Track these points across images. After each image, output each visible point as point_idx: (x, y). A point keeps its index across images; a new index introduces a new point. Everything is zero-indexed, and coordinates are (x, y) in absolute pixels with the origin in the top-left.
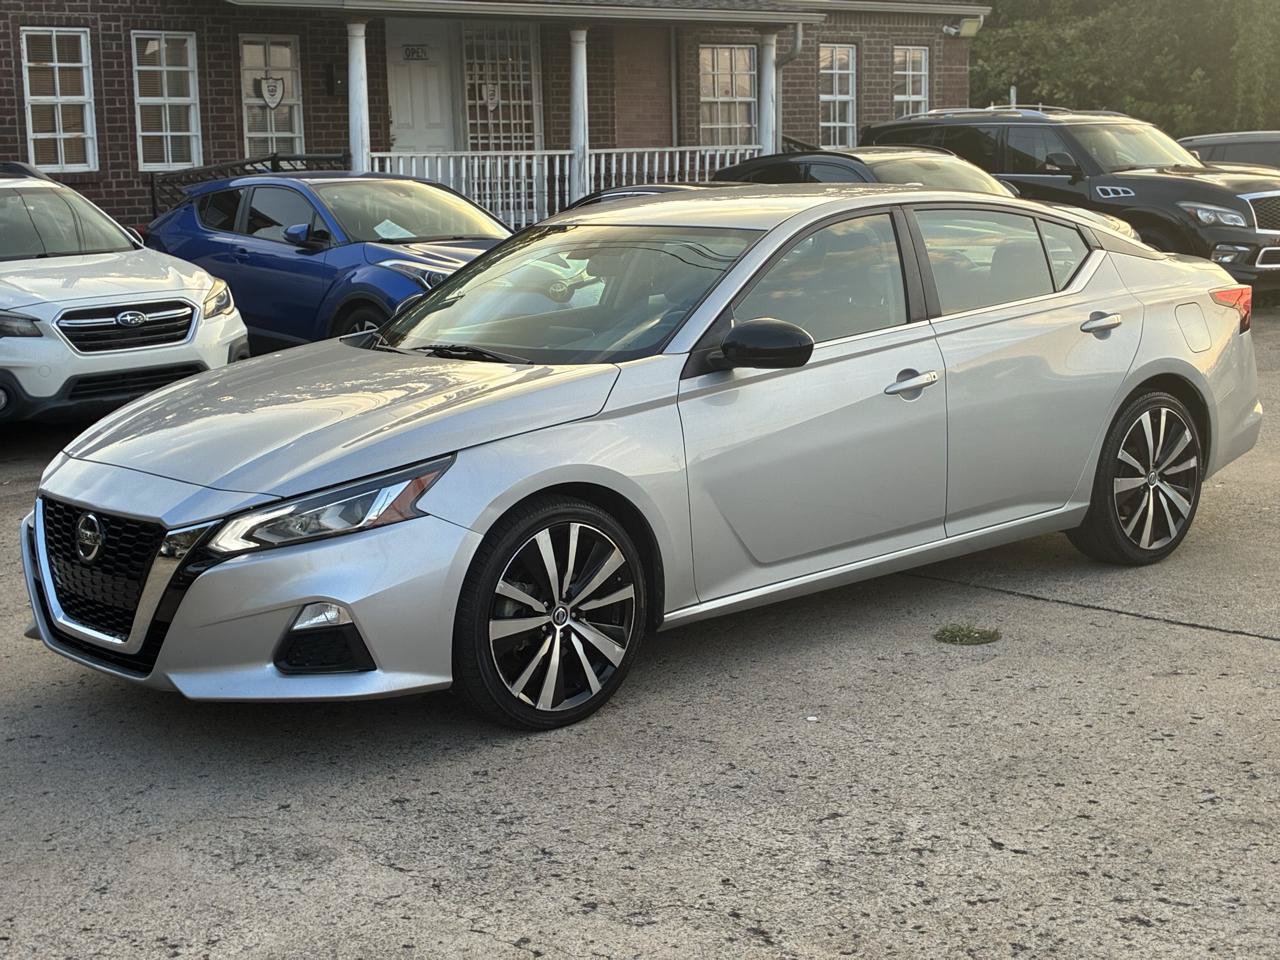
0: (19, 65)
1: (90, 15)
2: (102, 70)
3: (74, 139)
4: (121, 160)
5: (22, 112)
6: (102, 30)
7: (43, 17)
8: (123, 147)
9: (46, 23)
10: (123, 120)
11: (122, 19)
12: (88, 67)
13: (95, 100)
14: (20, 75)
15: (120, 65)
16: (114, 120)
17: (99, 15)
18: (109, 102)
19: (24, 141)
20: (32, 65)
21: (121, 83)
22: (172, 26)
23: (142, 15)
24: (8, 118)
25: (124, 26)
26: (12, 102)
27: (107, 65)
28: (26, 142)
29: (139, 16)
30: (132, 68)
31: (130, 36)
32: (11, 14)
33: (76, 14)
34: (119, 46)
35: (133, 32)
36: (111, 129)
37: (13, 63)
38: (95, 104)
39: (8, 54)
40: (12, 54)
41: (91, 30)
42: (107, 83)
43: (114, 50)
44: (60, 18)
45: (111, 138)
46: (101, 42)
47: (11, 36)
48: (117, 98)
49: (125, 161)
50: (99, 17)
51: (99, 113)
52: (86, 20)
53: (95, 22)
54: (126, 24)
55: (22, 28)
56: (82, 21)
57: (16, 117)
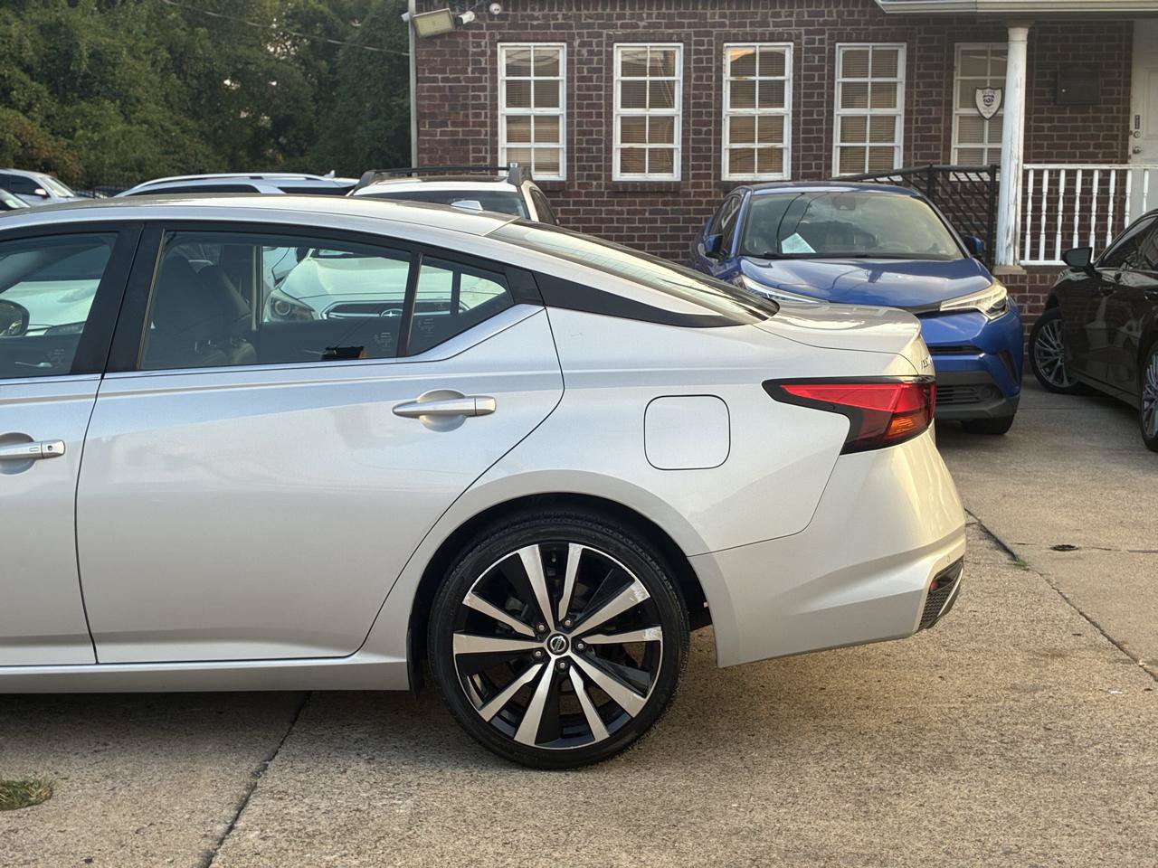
0: (720, 79)
1: (794, 30)
2: (802, 82)
3: (768, 149)
4: (814, 170)
5: (719, 124)
6: (806, 44)
7: (747, 33)
8: (818, 157)
9: (749, 39)
10: (819, 131)
11: (827, 32)
12: (789, 80)
13: (793, 112)
14: (719, 88)
15: (821, 77)
16: (811, 131)
17: (803, 30)
18: (806, 113)
19: (719, 150)
20: (733, 79)
21: (821, 95)
22: (880, 37)
23: (849, 28)
24: (704, 129)
25: (829, 39)
26: (709, 114)
27: (807, 78)
28: (720, 152)
29: (846, 29)
30: (833, 80)
31: (834, 49)
32: (715, 31)
33: (781, 29)
34: (821, 59)
35: (838, 44)
36: (806, 140)
37: (714, 78)
38: (793, 116)
39: (710, 69)
40: (714, 69)
41: (795, 44)
42: (806, 95)
43: (816, 63)
44: (763, 34)
45: (805, 149)
46: (803, 55)
47: (714, 52)
48: (815, 110)
49: (818, 171)
50: (803, 31)
51: (795, 124)
52: (790, 34)
53: (799, 36)
54: (831, 37)
55: (725, 45)
56: (786, 35)
57: (712, 128)
